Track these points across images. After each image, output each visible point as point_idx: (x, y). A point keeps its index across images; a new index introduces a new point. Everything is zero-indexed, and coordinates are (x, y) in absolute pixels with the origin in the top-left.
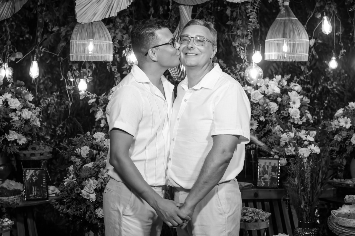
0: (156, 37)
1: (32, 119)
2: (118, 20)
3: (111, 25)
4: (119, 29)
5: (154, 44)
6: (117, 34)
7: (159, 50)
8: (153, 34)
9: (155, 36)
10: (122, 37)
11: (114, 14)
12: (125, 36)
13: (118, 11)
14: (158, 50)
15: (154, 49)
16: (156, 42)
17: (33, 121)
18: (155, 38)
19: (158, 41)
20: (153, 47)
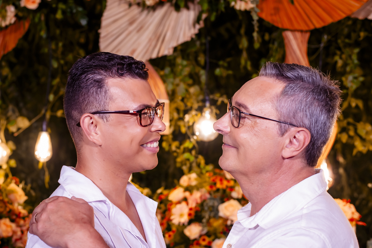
0: (106, 92)
1: (15, 238)
2: (179, 61)
3: (167, 70)
4: (181, 77)
5: (98, 105)
6: (178, 85)
7: (107, 121)
8: (100, 84)
9: (104, 89)
10: (187, 91)
11: (167, 50)
12: (192, 90)
13: (174, 44)
14: (105, 120)
15: (96, 116)
16: (102, 103)
17: (17, 240)
18: (103, 94)
19: (108, 101)
20: (94, 110)
